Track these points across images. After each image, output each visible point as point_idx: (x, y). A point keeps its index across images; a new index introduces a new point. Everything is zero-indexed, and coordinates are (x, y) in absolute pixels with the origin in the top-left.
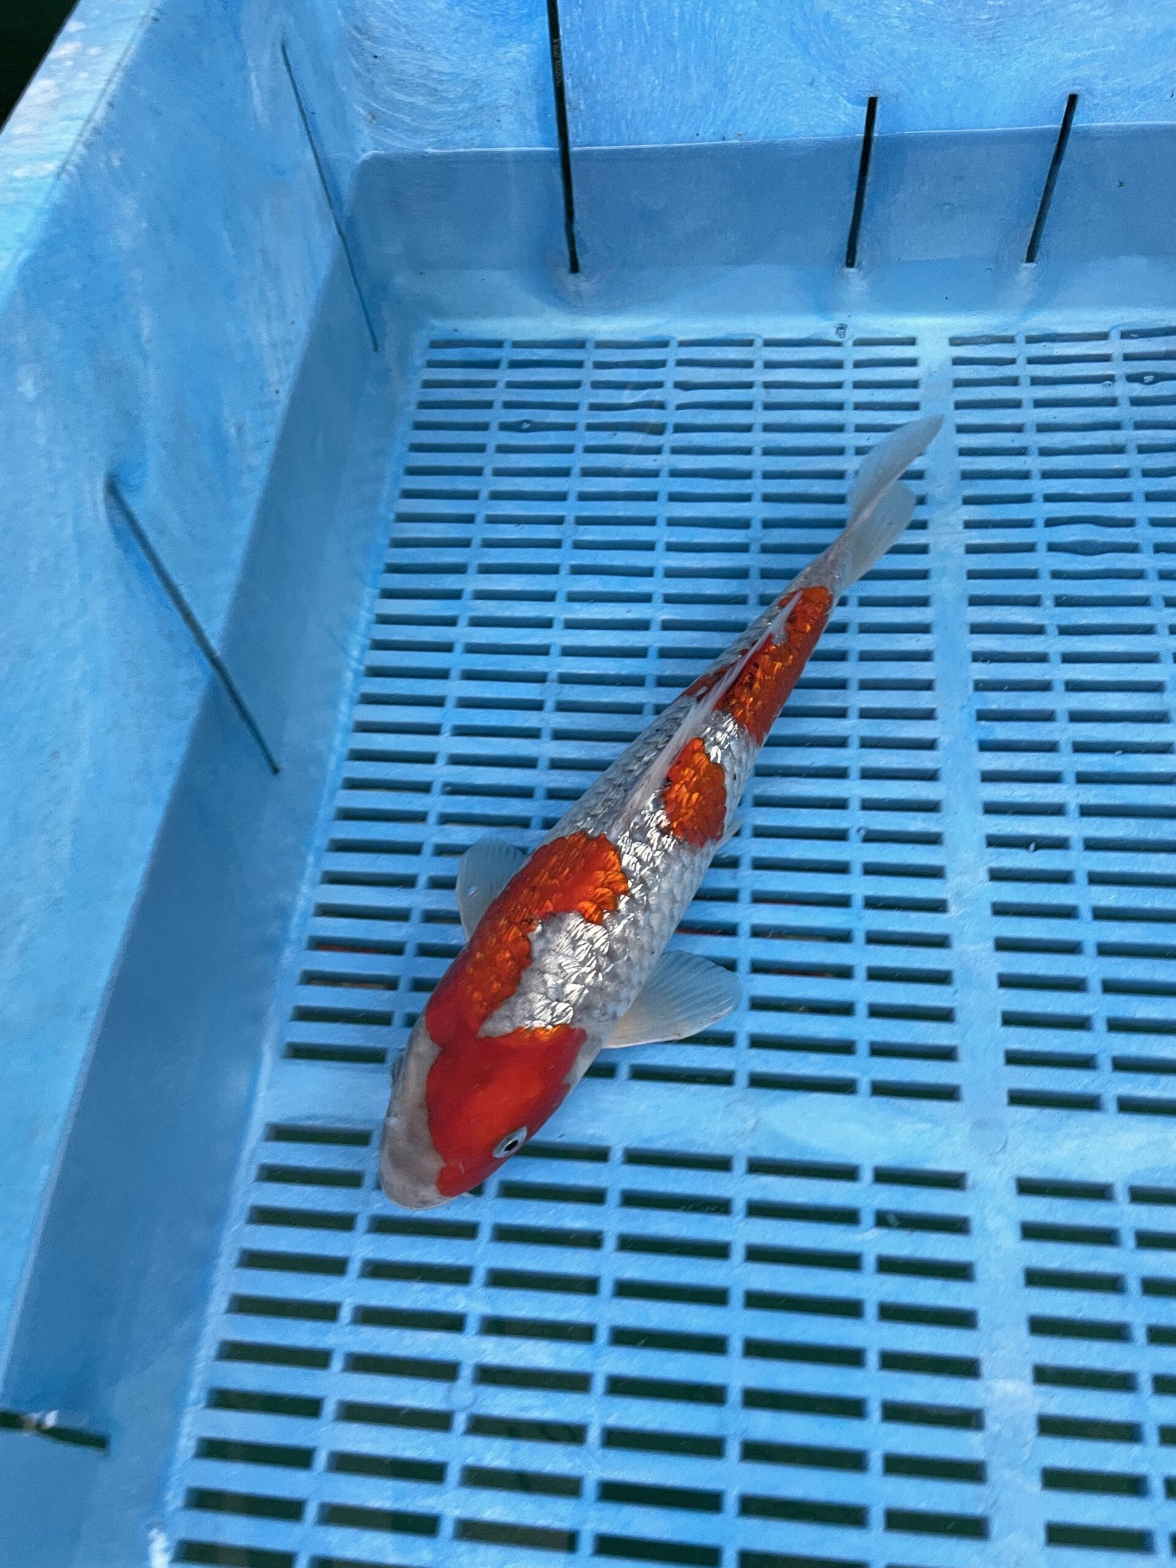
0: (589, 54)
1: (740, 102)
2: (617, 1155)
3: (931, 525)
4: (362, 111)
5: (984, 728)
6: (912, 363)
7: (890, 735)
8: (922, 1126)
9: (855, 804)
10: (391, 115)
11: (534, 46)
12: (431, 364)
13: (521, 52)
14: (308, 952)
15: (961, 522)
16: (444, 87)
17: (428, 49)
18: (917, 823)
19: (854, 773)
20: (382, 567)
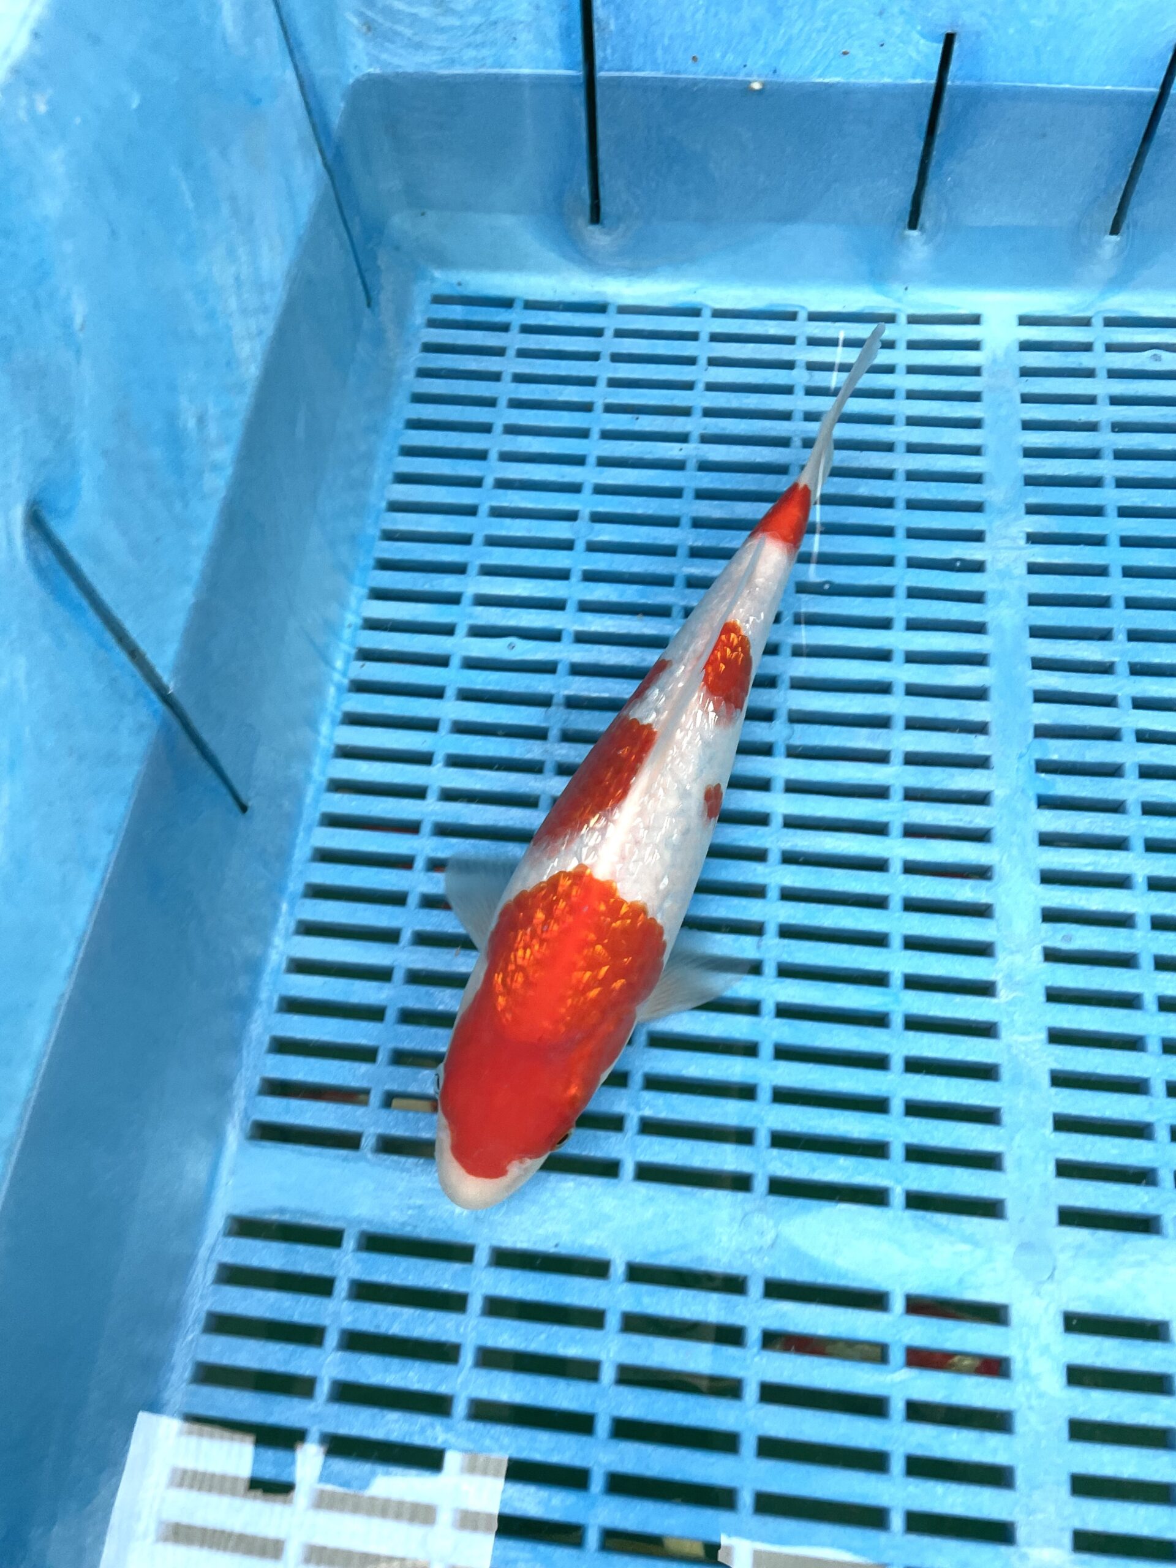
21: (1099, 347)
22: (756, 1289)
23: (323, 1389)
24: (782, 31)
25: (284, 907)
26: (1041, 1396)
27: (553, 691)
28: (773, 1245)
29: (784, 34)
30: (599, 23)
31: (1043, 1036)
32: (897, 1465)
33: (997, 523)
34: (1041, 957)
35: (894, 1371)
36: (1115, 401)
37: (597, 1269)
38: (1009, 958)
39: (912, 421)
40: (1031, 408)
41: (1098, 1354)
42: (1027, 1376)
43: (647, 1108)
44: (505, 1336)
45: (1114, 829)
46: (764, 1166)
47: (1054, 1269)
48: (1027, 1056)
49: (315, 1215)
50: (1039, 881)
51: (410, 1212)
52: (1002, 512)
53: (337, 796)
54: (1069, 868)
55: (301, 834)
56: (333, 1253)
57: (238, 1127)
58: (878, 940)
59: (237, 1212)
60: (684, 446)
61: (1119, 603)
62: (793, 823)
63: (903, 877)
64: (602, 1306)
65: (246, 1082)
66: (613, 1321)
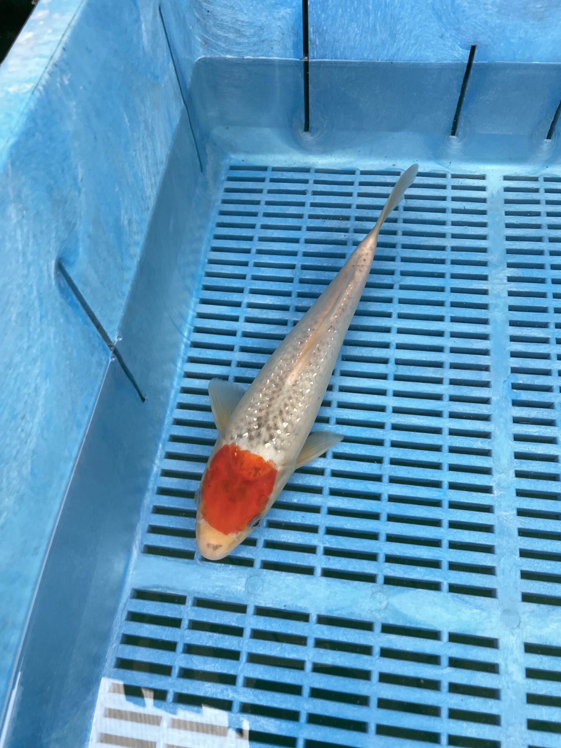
0: (323, 15)
1: (402, 44)
2: (313, 618)
3: (490, 278)
4: (199, 40)
5: (516, 392)
6: (483, 189)
7: (465, 395)
8: (475, 611)
9: (446, 432)
10: (215, 43)
11: (294, 10)
12: (230, 179)
13: (287, 13)
14: (157, 496)
15: (506, 278)
16: (244, 29)
17: (237, 8)
18: (478, 444)
19: (446, 414)
20: (201, 287)
21: (542, 190)
22: (378, 628)
23: (175, 672)
24: (395, 45)
25: (160, 446)
26: (513, 682)
28: (386, 608)
29: (397, 45)
30: (311, 41)
31: (515, 512)
32: (444, 713)
33: (494, 272)
34: (514, 475)
35: (443, 669)
36: (549, 214)
37: (304, 617)
38: (499, 476)
39: (454, 224)
40: (510, 217)
41: (541, 663)
42: (507, 673)
43: (327, 543)
44: (261, 648)
45: (548, 416)
46: (382, 571)
47: (520, 622)
48: (506, 521)
49: (173, 589)
50: (513, 439)
51: (217, 589)
52: (496, 266)
53: (184, 395)
54: (527, 433)
55: (168, 412)
56: (182, 607)
57: (138, 547)
58: (437, 466)
59: (137, 587)
60: (347, 234)
61: (551, 311)
62: (397, 411)
63: (449, 437)
64: (306, 635)
65: (141, 527)
66: (311, 642)
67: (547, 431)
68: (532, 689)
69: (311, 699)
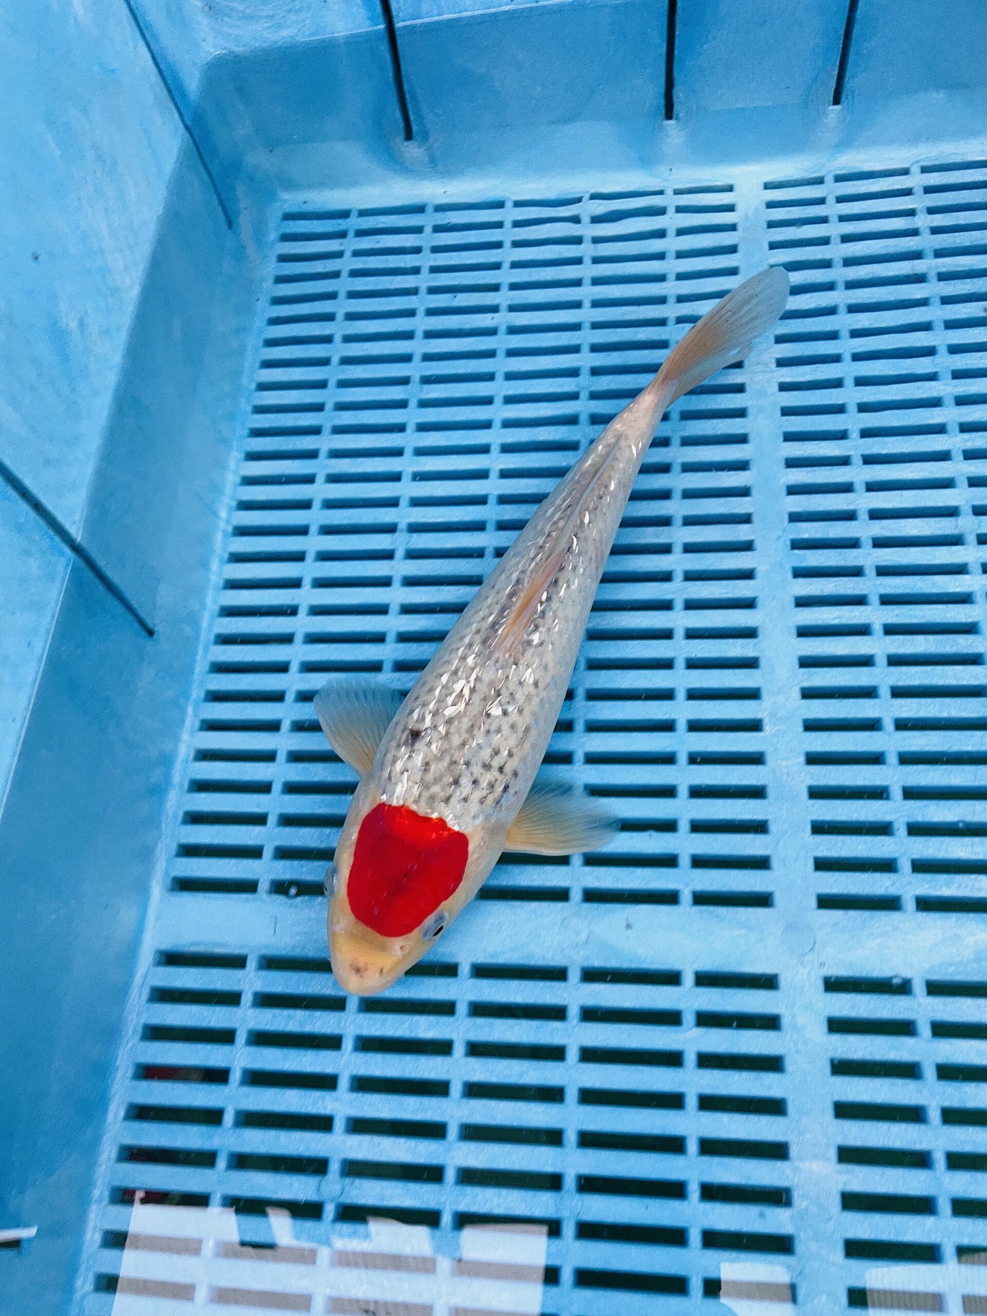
22: (574, 975)
27: (396, 520)
31: (802, 759)
49: (224, 945)
53: (227, 620)
54: (820, 622)
55: (200, 652)
56: (239, 973)
65: (165, 848)
66: (462, 1009)
67: (852, 614)
68: (839, 1051)
69: (465, 1101)
